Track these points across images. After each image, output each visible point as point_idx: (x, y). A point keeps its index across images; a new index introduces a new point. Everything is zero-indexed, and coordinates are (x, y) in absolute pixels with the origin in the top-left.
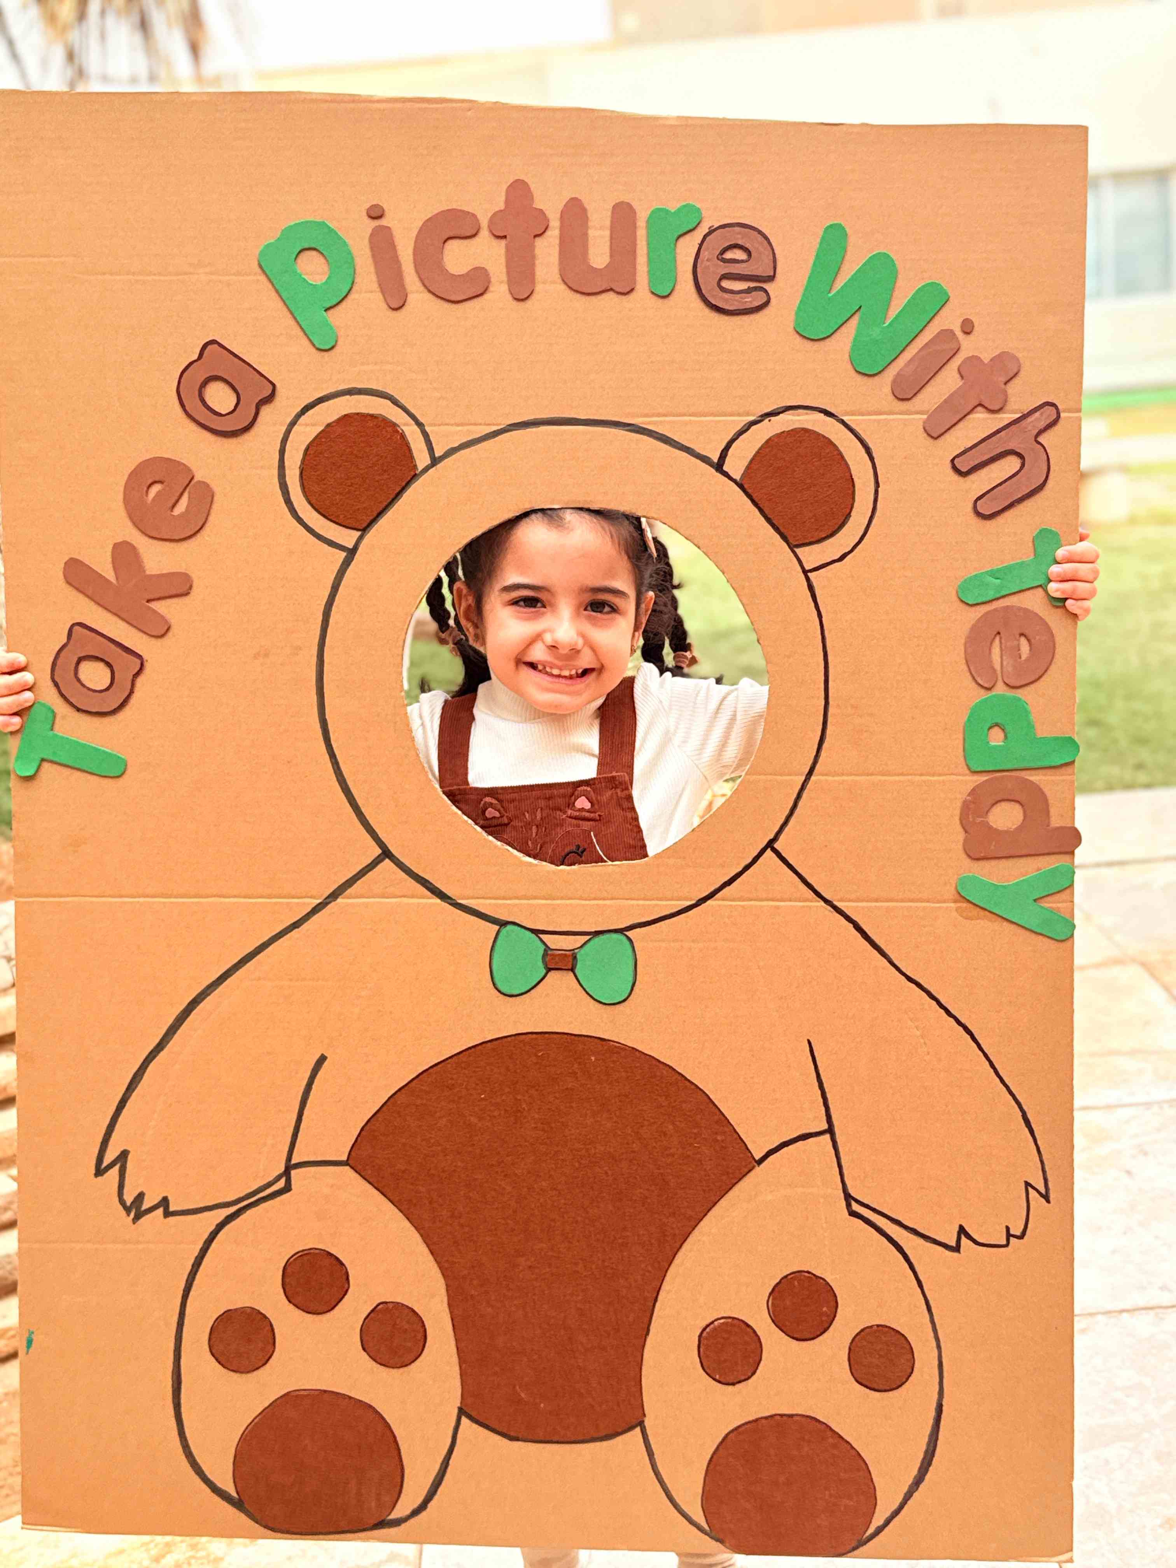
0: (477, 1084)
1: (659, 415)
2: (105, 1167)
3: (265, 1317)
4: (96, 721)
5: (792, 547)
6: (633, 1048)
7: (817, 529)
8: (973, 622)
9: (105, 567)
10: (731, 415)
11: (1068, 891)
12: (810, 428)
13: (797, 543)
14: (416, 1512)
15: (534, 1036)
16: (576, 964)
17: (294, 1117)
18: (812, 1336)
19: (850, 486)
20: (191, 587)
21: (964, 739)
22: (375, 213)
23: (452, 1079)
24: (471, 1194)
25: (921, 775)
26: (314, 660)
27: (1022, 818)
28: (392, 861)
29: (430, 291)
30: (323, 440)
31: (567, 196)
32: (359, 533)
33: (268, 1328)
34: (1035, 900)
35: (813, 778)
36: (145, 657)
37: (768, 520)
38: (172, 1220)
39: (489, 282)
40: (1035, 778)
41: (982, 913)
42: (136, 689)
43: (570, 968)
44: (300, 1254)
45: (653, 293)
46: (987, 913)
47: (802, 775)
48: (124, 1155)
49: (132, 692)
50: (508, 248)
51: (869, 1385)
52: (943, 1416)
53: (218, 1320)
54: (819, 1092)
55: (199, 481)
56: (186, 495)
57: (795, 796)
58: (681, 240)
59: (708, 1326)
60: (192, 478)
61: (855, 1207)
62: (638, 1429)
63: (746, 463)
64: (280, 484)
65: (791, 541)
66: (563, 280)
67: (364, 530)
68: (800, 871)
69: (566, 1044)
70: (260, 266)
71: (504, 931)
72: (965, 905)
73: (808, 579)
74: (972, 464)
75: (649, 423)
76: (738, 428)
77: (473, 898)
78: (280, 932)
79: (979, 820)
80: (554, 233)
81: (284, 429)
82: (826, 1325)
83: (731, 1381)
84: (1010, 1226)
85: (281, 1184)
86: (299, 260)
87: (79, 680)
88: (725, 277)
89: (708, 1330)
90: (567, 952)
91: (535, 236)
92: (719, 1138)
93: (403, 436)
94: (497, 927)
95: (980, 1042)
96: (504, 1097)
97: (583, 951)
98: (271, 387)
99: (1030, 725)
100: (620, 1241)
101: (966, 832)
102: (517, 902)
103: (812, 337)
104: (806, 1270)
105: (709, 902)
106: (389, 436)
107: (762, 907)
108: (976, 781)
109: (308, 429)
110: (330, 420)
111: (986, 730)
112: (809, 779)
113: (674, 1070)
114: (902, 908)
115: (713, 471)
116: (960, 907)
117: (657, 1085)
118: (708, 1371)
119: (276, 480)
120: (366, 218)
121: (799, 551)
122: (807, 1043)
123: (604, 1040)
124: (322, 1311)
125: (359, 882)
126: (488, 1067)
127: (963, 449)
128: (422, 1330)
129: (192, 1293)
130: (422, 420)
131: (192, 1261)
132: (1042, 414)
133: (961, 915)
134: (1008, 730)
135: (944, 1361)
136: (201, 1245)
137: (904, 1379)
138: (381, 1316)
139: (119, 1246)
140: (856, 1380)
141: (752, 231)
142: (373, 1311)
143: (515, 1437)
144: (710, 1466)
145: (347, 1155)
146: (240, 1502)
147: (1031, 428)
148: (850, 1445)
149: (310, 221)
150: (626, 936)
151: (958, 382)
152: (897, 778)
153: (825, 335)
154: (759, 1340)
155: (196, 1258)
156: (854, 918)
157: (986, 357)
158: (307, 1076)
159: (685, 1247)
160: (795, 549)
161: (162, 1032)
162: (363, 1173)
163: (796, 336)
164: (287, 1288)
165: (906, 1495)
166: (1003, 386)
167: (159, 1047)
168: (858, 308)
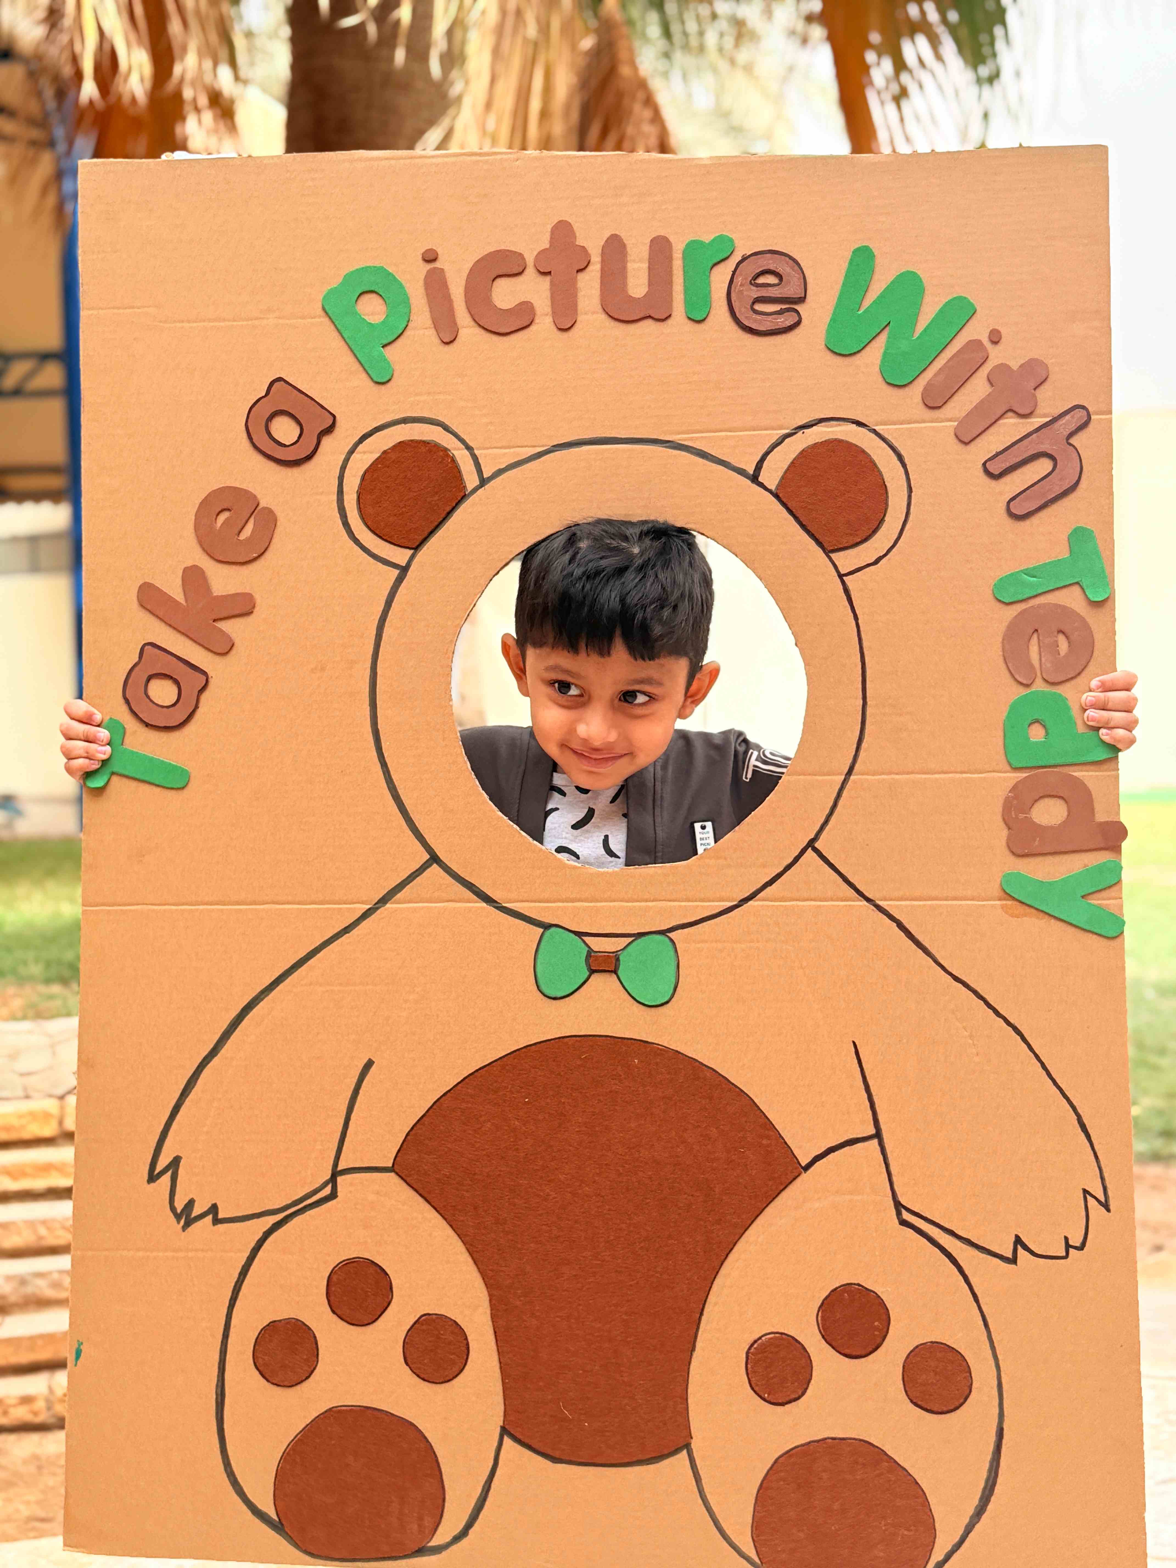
0: (522, 1088)
1: (696, 432)
2: (159, 1173)
3: (310, 1329)
4: (164, 736)
5: (827, 552)
6: (677, 1051)
7: (851, 534)
8: (1009, 620)
9: (176, 592)
10: (767, 429)
11: (1116, 887)
12: (843, 438)
13: (832, 548)
14: (457, 1539)
15: (578, 1038)
16: (619, 964)
17: (342, 1121)
18: (863, 1353)
19: (884, 491)
20: (254, 607)
21: (1004, 736)
22: (430, 258)
23: (497, 1082)
24: (516, 1200)
25: (962, 772)
26: (368, 672)
27: (1065, 814)
28: (440, 866)
29: (480, 326)
30: (379, 466)
31: (607, 234)
32: (412, 551)
33: (312, 1340)
34: (1083, 897)
35: (852, 777)
36: (210, 674)
37: (803, 527)
38: (221, 1227)
39: (534, 315)
40: (1078, 774)
41: (1028, 910)
42: (201, 705)
43: (613, 970)
44: (345, 1263)
45: (690, 319)
46: (1033, 911)
47: (841, 774)
48: (176, 1161)
49: (197, 707)
50: (552, 284)
51: (924, 1406)
52: (1004, 1442)
53: (263, 1331)
54: (866, 1096)
55: (264, 508)
56: (252, 520)
57: (835, 795)
58: (716, 268)
59: (755, 1342)
60: (258, 505)
61: (906, 1216)
62: (685, 1452)
63: (780, 474)
64: (339, 507)
65: (826, 545)
66: (605, 310)
67: (417, 548)
68: (842, 871)
69: (609, 1047)
70: (324, 309)
71: (548, 933)
72: (1009, 903)
73: (843, 583)
74: (1004, 467)
75: (685, 439)
76: (773, 440)
77: (516, 901)
78: (332, 937)
79: (1021, 816)
80: (595, 267)
81: (343, 457)
82: (879, 1340)
83: (780, 1401)
84: (1069, 1237)
85: (327, 1191)
86: (360, 302)
87: (148, 697)
88: (758, 300)
89: (755, 1346)
90: (611, 954)
91: (578, 271)
92: (764, 1143)
93: (453, 460)
94: (542, 930)
95: (1031, 1043)
96: (548, 1100)
97: (625, 952)
98: (332, 419)
99: (1071, 721)
100: (665, 1249)
101: (1009, 829)
102: (560, 904)
103: (844, 353)
104: (856, 1282)
105: (751, 903)
106: (440, 460)
107: (804, 907)
108: (1017, 777)
109: (365, 456)
110: (386, 448)
111: (1026, 727)
112: (849, 778)
113: (717, 1072)
114: (946, 905)
115: (749, 482)
116: (1006, 905)
117: (701, 1087)
118: (756, 1389)
119: (335, 505)
120: (421, 262)
121: (833, 556)
122: (852, 1044)
123: (647, 1042)
124: (366, 1322)
125: (408, 887)
126: (533, 1070)
127: (994, 453)
128: (465, 1342)
129: (238, 1303)
130: (471, 444)
131: (239, 1270)
132: (1072, 417)
133: (1006, 913)
134: (1048, 727)
135: (1004, 1381)
136: (248, 1254)
137: (962, 1401)
138: (424, 1327)
139: (170, 1254)
140: (912, 1401)
141: (783, 257)
142: (415, 1323)
143: (559, 1459)
144: (761, 1492)
145: (392, 1161)
146: (280, 1526)
147: (1062, 430)
148: (907, 1471)
149: (369, 267)
150: (667, 936)
151: (988, 389)
152: (937, 776)
153: (855, 350)
154: (809, 1357)
155: (243, 1266)
156: (897, 917)
157: (1015, 365)
158: (355, 1080)
159: (731, 1257)
160: (831, 555)
161: (217, 1037)
162: (408, 1179)
163: (828, 352)
164: (332, 1298)
165: (967, 1526)
166: (1033, 391)
167: (214, 1052)
168: (886, 323)
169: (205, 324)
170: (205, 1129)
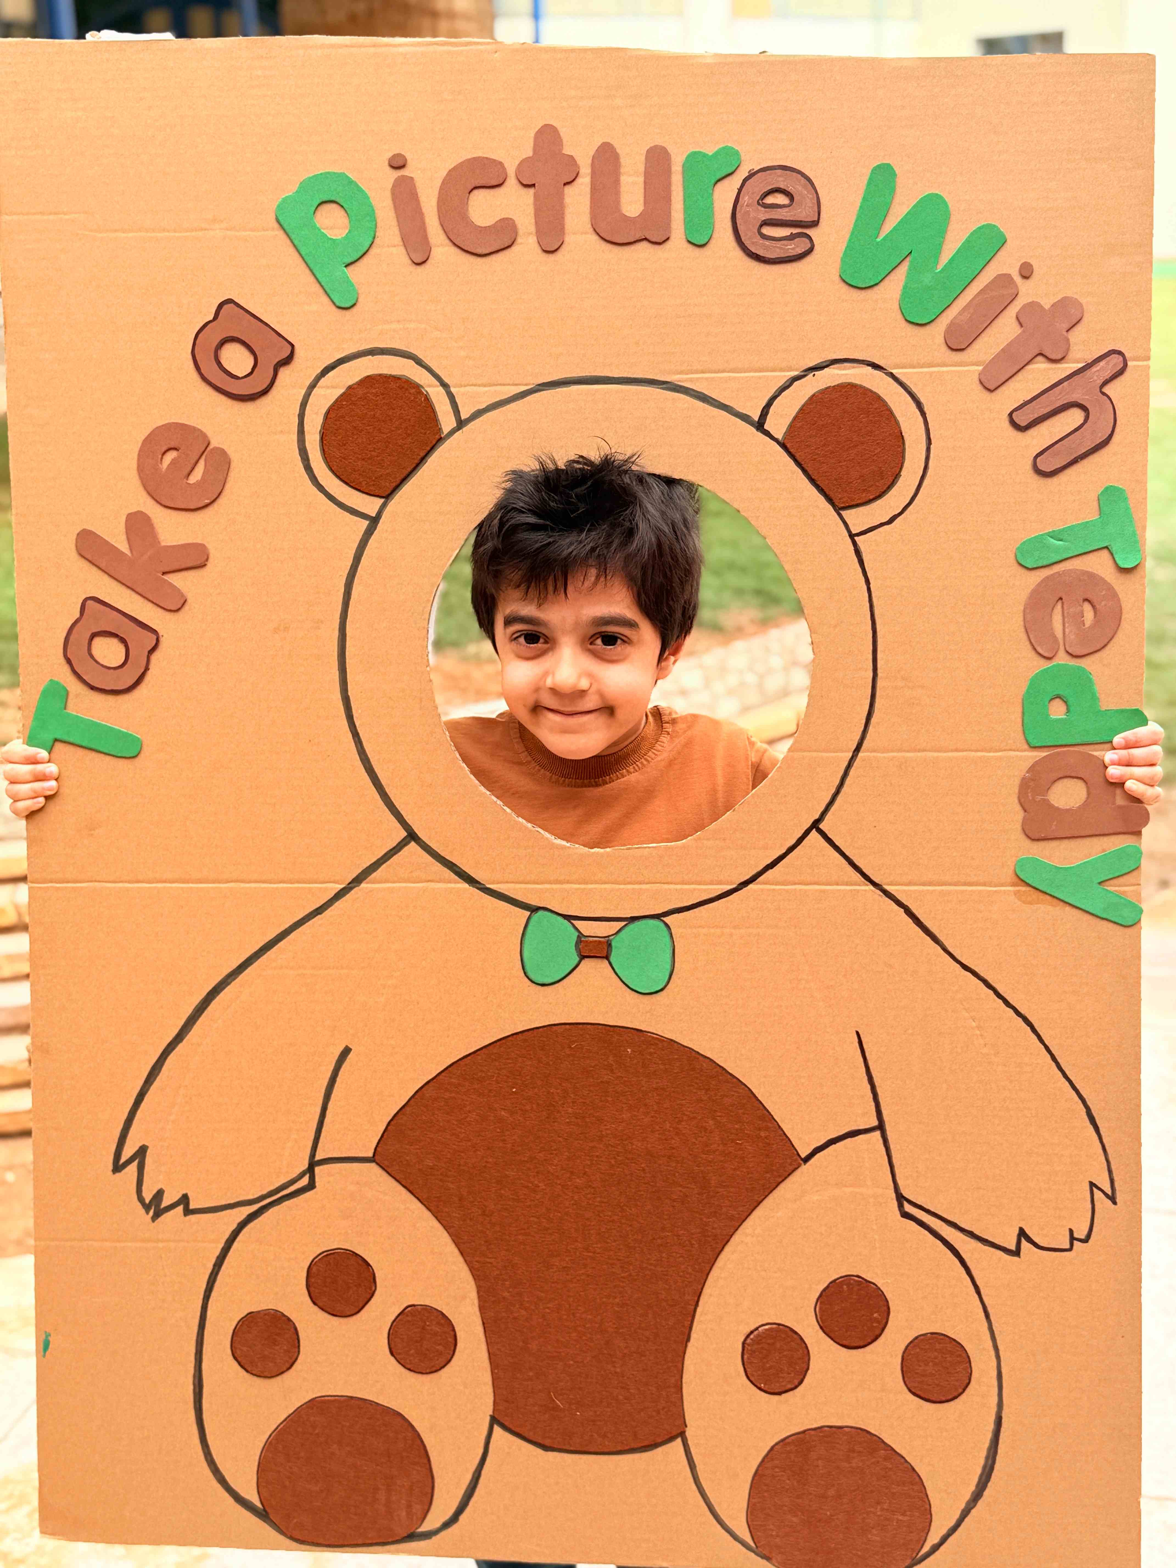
1: (697, 372)
2: (123, 1163)
3: (289, 1320)
4: (111, 699)
5: (838, 510)
6: (672, 1040)
7: (864, 490)
8: (1032, 587)
9: (119, 541)
10: (774, 370)
11: (1135, 873)
12: (858, 382)
13: (842, 505)
14: (447, 1525)
15: (567, 1026)
16: (611, 951)
17: (318, 1110)
18: (862, 1344)
19: (900, 443)
20: (207, 560)
21: (1023, 713)
22: (398, 164)
23: (481, 1071)
24: (503, 1192)
25: (977, 751)
26: (336, 633)
27: (1085, 796)
28: (419, 844)
29: (455, 244)
30: (344, 403)
31: (598, 141)
32: (382, 500)
33: (293, 1330)
34: (1100, 883)
35: (861, 755)
36: (161, 632)
37: (812, 481)
38: (193, 1218)
39: (517, 233)
41: (1042, 896)
42: (151, 666)
43: (605, 955)
44: (325, 1254)
45: (689, 242)
46: (1048, 897)
47: (849, 752)
48: (143, 1150)
49: (147, 668)
50: (536, 197)
51: (923, 1395)
52: (1003, 1430)
53: (241, 1323)
54: (869, 1087)
55: (216, 448)
56: (202, 463)
57: (842, 773)
58: (719, 185)
59: (752, 1332)
60: (209, 444)
61: (908, 1208)
62: (679, 1440)
63: (788, 421)
64: (300, 450)
65: (837, 503)
66: (595, 230)
67: (388, 497)
68: (847, 853)
69: (601, 1035)
70: (278, 220)
71: (535, 916)
72: (1024, 889)
73: (855, 544)
74: (1032, 417)
75: (686, 380)
76: (780, 383)
77: (501, 883)
78: (303, 919)
79: (1039, 798)
80: (584, 181)
81: (303, 392)
82: (877, 1332)
83: (777, 1391)
84: (1074, 1229)
85: (305, 1181)
86: (318, 213)
87: (92, 656)
88: (766, 223)
89: (752, 1336)
90: (601, 939)
91: (565, 184)
92: (763, 1134)
93: (427, 399)
94: (529, 913)
95: (1042, 1035)
96: (536, 1091)
97: (618, 938)
98: (290, 348)
99: (1094, 698)
100: (659, 1241)
101: (1025, 811)
102: (548, 886)
103: (860, 285)
104: (855, 1274)
105: (751, 886)
106: (413, 398)
107: (806, 891)
108: (1036, 756)
109: (329, 391)
110: (350, 383)
111: (1047, 703)
112: (857, 755)
113: (715, 1062)
114: (956, 891)
115: (754, 430)
116: (1019, 891)
117: (697, 1078)
118: (752, 1379)
119: (295, 446)
120: (388, 168)
121: (845, 513)
122: (855, 1033)
123: (641, 1031)
124: (349, 1313)
125: (384, 866)
126: (520, 1060)
127: (1022, 402)
128: (452, 1333)
129: (214, 1294)
130: (446, 380)
131: (213, 1261)
132: (1107, 363)
133: (1020, 899)
134: (1070, 703)
135: (1004, 1371)
136: (223, 1245)
137: (960, 1390)
138: (409, 1318)
139: (139, 1245)
140: (910, 1391)
141: (794, 174)
142: (399, 1315)
143: (550, 1447)
144: (756, 1478)
145: (373, 1151)
146: (264, 1513)
147: (1095, 378)
148: (903, 1458)
149: (328, 173)
150: (664, 922)
151: (1018, 330)
152: (950, 754)
153: (872, 283)
154: (807, 1347)
155: (218, 1257)
156: (905, 903)
157: (1047, 303)
158: (331, 1067)
159: (728, 1249)
160: (841, 512)
161: (181, 1022)
162: (389, 1170)
163: (843, 285)
164: (312, 1289)
165: (963, 1511)
166: (1065, 333)
167: (179, 1038)
168: (907, 253)
169: (143, 234)
170: (172, 1118)
